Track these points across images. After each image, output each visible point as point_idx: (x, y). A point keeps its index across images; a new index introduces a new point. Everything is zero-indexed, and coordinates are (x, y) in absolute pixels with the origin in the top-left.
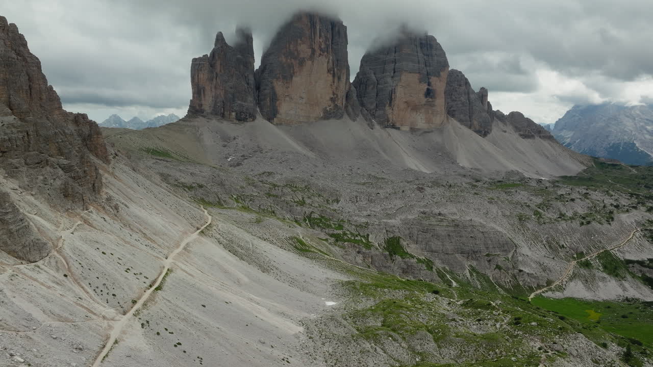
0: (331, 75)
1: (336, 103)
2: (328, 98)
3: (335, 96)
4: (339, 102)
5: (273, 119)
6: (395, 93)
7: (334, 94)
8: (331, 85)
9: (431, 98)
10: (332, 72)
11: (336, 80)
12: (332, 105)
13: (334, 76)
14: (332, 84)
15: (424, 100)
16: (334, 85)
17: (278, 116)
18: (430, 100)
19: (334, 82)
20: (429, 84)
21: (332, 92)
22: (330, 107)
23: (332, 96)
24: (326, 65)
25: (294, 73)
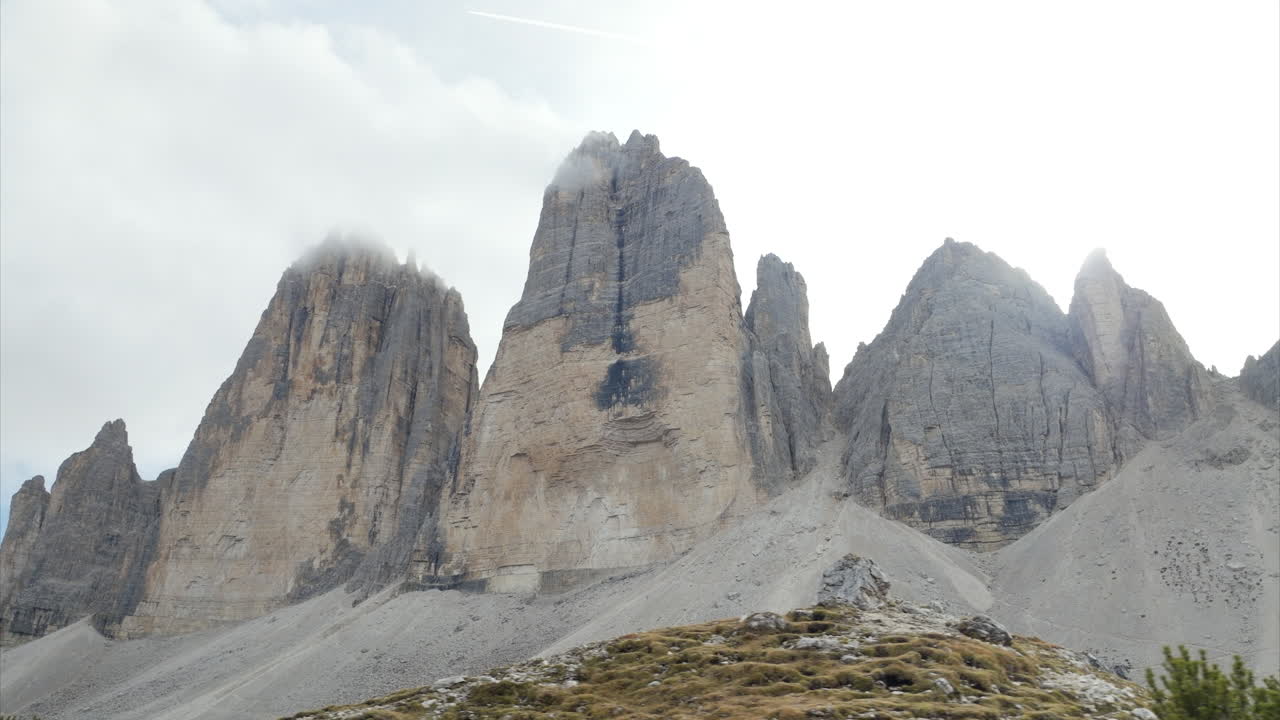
0: (344, 446)
1: (344, 537)
2: (324, 525)
3: (346, 511)
4: (358, 529)
5: (120, 621)
6: (467, 434)
7: (343, 505)
8: (340, 477)
9: (636, 402)
10: (348, 436)
11: (357, 458)
12: (332, 546)
13: (351, 448)
14: (344, 474)
15: (595, 422)
16: (348, 474)
17: (143, 608)
18: (633, 411)
19: (349, 466)
20: (621, 343)
21: (338, 501)
22: (323, 557)
23: (336, 514)
24: (332, 417)
25: (215, 467)
